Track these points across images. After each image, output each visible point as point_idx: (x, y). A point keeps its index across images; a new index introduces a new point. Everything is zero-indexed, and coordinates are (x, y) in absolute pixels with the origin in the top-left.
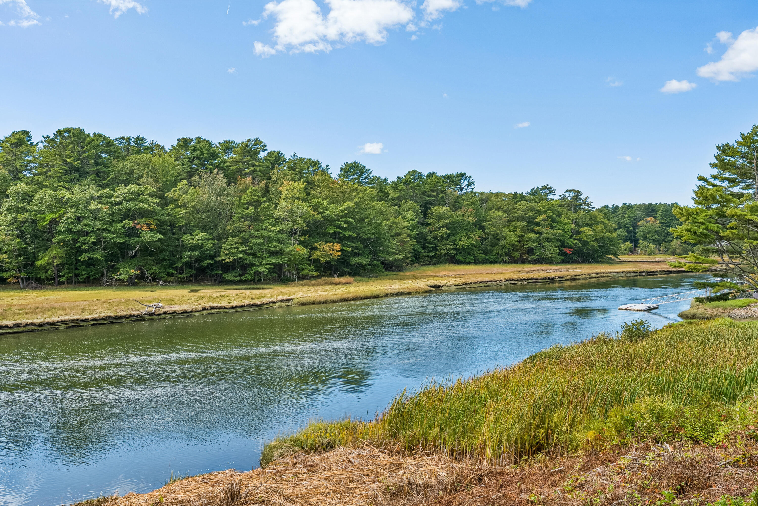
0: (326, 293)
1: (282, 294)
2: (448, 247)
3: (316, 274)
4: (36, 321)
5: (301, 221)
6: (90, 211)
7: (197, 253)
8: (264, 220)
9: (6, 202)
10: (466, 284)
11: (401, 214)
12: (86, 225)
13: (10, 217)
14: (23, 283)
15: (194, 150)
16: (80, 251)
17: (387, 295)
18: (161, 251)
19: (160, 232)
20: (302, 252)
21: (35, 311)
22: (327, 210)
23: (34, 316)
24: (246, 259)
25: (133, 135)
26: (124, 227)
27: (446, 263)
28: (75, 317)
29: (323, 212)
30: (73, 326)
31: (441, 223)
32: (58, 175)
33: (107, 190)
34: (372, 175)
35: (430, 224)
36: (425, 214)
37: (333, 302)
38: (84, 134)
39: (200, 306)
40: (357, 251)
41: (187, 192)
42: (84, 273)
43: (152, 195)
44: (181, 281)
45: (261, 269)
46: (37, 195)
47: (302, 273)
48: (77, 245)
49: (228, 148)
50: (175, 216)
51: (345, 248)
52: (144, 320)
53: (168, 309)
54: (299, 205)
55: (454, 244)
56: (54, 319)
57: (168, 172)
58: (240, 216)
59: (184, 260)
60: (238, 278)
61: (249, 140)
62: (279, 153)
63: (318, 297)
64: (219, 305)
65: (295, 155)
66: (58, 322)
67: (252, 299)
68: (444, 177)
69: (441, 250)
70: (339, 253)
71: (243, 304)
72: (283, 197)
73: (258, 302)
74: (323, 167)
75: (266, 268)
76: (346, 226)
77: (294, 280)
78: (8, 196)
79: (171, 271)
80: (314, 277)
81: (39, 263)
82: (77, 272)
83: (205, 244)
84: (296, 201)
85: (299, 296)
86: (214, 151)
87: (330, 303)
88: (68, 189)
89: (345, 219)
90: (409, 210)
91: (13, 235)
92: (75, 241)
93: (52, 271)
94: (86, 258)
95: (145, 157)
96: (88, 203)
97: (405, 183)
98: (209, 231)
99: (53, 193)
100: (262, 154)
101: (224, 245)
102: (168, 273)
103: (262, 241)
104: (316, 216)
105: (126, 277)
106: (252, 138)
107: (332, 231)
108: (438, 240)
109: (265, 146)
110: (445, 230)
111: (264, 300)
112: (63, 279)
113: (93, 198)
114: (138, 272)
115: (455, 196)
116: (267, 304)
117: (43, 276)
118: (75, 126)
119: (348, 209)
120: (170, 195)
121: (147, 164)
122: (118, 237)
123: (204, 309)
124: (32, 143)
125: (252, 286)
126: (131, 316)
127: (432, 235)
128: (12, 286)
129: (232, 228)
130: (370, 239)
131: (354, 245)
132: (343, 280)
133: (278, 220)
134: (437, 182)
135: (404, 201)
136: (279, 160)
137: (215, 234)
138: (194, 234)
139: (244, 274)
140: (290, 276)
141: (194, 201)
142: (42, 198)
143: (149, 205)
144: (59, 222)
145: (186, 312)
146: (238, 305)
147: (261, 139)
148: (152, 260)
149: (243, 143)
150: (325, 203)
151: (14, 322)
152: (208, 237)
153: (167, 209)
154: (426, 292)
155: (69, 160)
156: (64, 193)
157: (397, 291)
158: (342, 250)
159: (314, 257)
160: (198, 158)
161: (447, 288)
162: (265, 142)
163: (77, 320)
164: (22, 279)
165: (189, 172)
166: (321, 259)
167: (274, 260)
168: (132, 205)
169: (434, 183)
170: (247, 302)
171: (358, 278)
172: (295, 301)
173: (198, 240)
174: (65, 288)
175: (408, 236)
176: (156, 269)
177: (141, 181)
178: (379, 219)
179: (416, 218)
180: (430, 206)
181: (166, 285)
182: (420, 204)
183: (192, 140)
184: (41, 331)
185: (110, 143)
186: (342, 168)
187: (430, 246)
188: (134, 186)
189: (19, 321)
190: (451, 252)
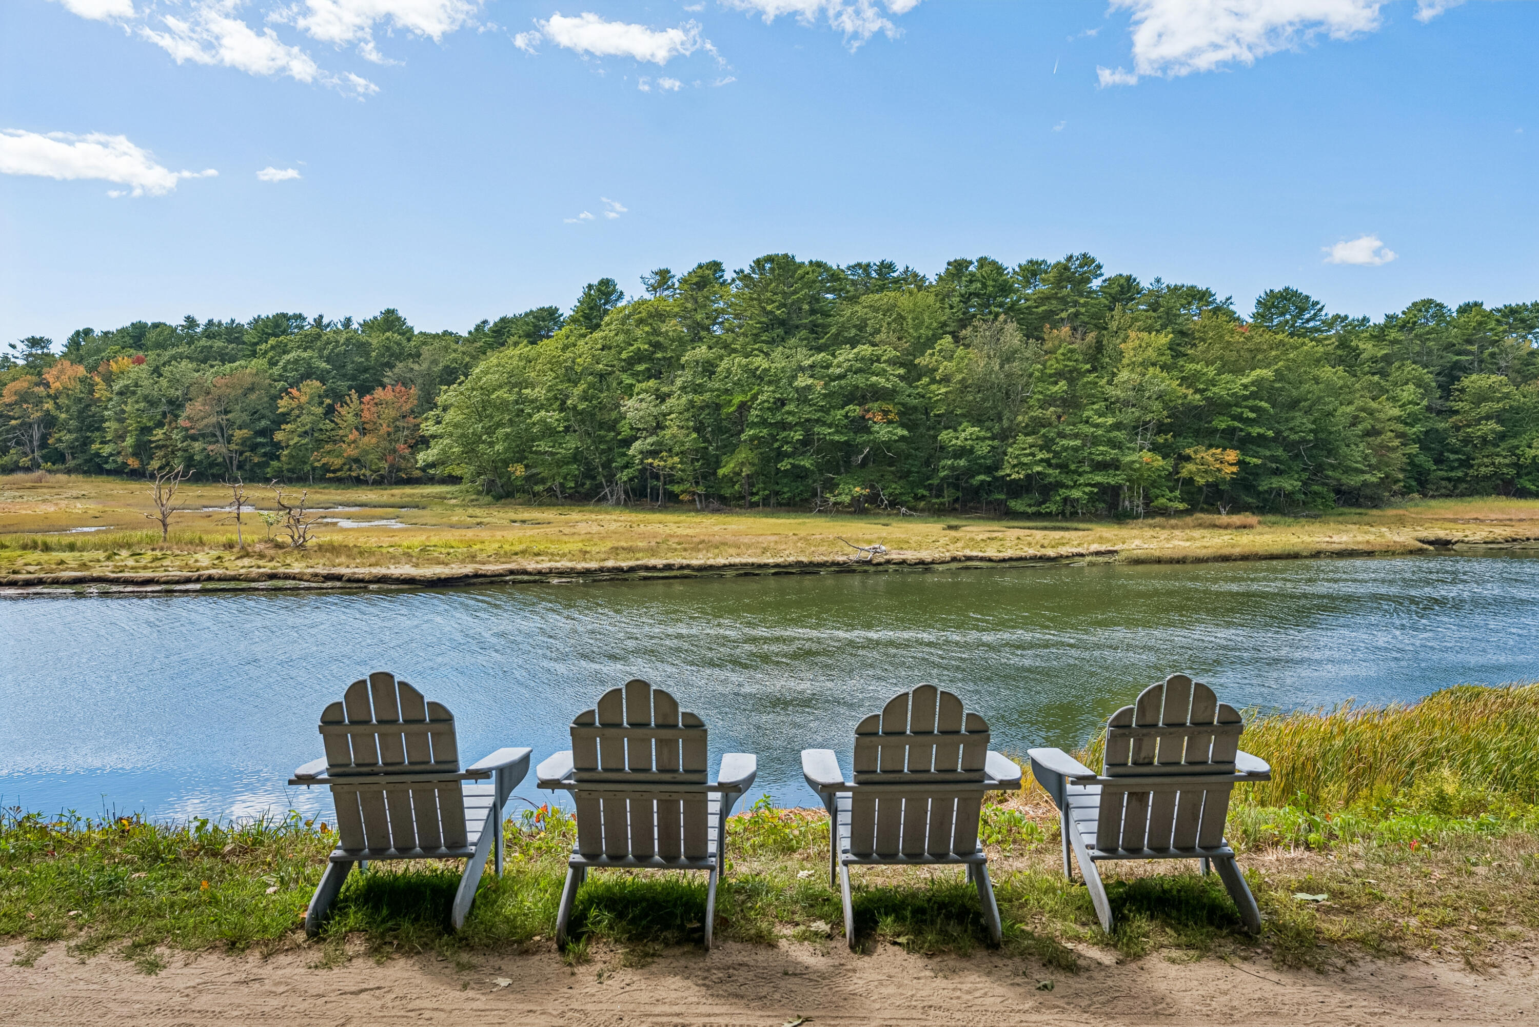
0: (1188, 544)
1: (1101, 540)
2: (1497, 460)
3: (1182, 506)
4: (695, 562)
5: (1157, 405)
6: (797, 390)
7: (962, 462)
8: (1086, 405)
9: (680, 376)
10: (1514, 540)
11: (1387, 391)
12: (789, 413)
13: (684, 400)
14: (701, 501)
15: (971, 281)
16: (780, 455)
17: (1317, 555)
18: (908, 456)
19: (903, 425)
20: (1155, 464)
21: (697, 546)
22: (1214, 386)
23: (694, 554)
24: (1050, 475)
25: (875, 259)
26: (846, 416)
27: (1489, 494)
28: (750, 560)
29: (1205, 390)
30: (746, 574)
31: (1485, 408)
32: (755, 332)
33: (822, 354)
34: (1323, 313)
35: (1457, 412)
36: (1446, 390)
37: (1199, 560)
38: (795, 263)
39: (948, 554)
40: (1274, 465)
41: (952, 356)
42: (786, 489)
43: (892, 362)
44: (939, 510)
45: (1076, 494)
46: (723, 364)
47: (1155, 503)
48: (776, 445)
49: (1034, 274)
50: (930, 398)
51: (1248, 459)
52: (854, 571)
53: (895, 556)
54: (1155, 376)
55: (1514, 455)
56: (721, 561)
57: (923, 322)
58: (1041, 397)
59: (942, 474)
60: (1034, 509)
61: (1071, 257)
62: (1129, 278)
63: (1169, 551)
64: (981, 554)
65: (1158, 281)
66: (725, 566)
67: (1043, 546)
68: (1499, 311)
69: (1479, 466)
70: (1235, 469)
71: (1024, 554)
72: (1125, 361)
73: (1051, 553)
74: (1218, 301)
75: (1084, 492)
76: (1252, 415)
77: (1137, 517)
78: (683, 367)
79: (922, 491)
80: (1179, 513)
81: (721, 472)
82: (777, 488)
83: (977, 447)
84: (1151, 369)
85: (1133, 546)
86: (1004, 280)
87: (1192, 562)
88: (767, 354)
89: (1251, 403)
90: (1406, 384)
91: (688, 428)
92: (774, 438)
93: (741, 485)
94: (789, 467)
95: (887, 297)
96: (794, 377)
97: (1402, 328)
98: (986, 424)
99: (744, 361)
100: (1096, 284)
101: (1010, 450)
102: (916, 495)
103: (1078, 442)
104: (1190, 397)
105: (847, 499)
106: (1076, 254)
107: (1223, 426)
108: (1475, 446)
109: (1099, 267)
110: (1492, 425)
111: (1064, 550)
112: (755, 499)
113: (802, 369)
114: (866, 492)
115: (1523, 353)
116: (1067, 557)
117: (727, 492)
118: (781, 252)
119: (1258, 382)
120: (923, 361)
121: (887, 311)
122: (837, 432)
123: (954, 559)
124: (725, 281)
125: (1058, 524)
126: (834, 564)
127: (1461, 434)
128: (686, 507)
129: (1026, 420)
130: (1304, 441)
131: (1268, 453)
132: (1236, 519)
133: (1111, 406)
134: (1480, 324)
135: (1397, 364)
136: (1128, 291)
137: (997, 428)
138: (960, 428)
139: (1044, 503)
140: (1132, 509)
141: (962, 372)
142: (729, 371)
143: (888, 380)
144: (750, 407)
145: (922, 562)
146: (1014, 556)
147: (1092, 254)
148: (892, 472)
149: (1059, 263)
150: (1211, 372)
151: (665, 562)
152: (983, 434)
153: (917, 387)
154: (1411, 552)
155: (769, 308)
156: (760, 362)
157: (1343, 546)
158: (1240, 463)
159: (1184, 473)
160: (977, 295)
161: (1465, 547)
162: (1099, 260)
163: (753, 564)
164: (699, 495)
165: (961, 320)
166: (1197, 478)
167: (1099, 478)
168: (860, 380)
169: (1474, 324)
170: (1031, 552)
171: (1271, 518)
172: (1123, 555)
173: (966, 439)
174: (759, 513)
175: (1397, 437)
176: (896, 488)
177: (878, 338)
178: (1331, 403)
179: (1422, 399)
180: (1461, 374)
181: (911, 515)
182: (1437, 369)
183: (971, 263)
184: (701, 577)
185: (835, 276)
186: (1259, 302)
187: (1452, 457)
188: (865, 347)
189: (671, 561)
190: (1505, 471)
